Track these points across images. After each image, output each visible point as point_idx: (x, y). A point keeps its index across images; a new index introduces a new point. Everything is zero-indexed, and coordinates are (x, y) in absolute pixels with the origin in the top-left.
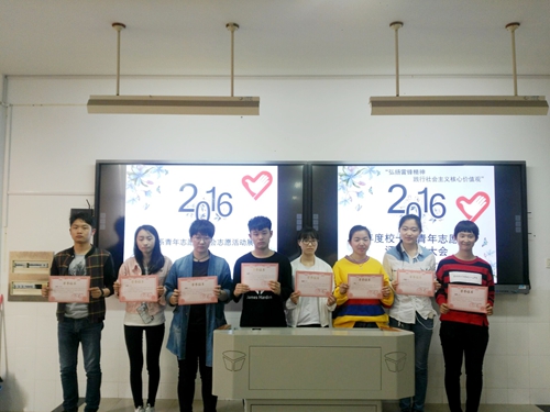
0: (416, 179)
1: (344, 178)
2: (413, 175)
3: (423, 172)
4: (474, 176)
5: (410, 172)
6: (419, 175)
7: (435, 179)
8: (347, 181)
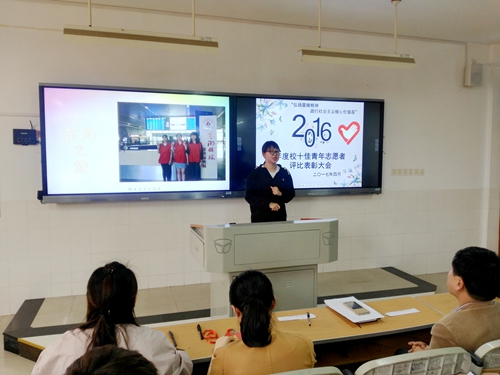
0: (312, 111)
1: (261, 108)
2: (311, 108)
3: (317, 105)
4: (351, 110)
5: (308, 105)
6: (314, 108)
7: (325, 112)
8: (263, 111)
